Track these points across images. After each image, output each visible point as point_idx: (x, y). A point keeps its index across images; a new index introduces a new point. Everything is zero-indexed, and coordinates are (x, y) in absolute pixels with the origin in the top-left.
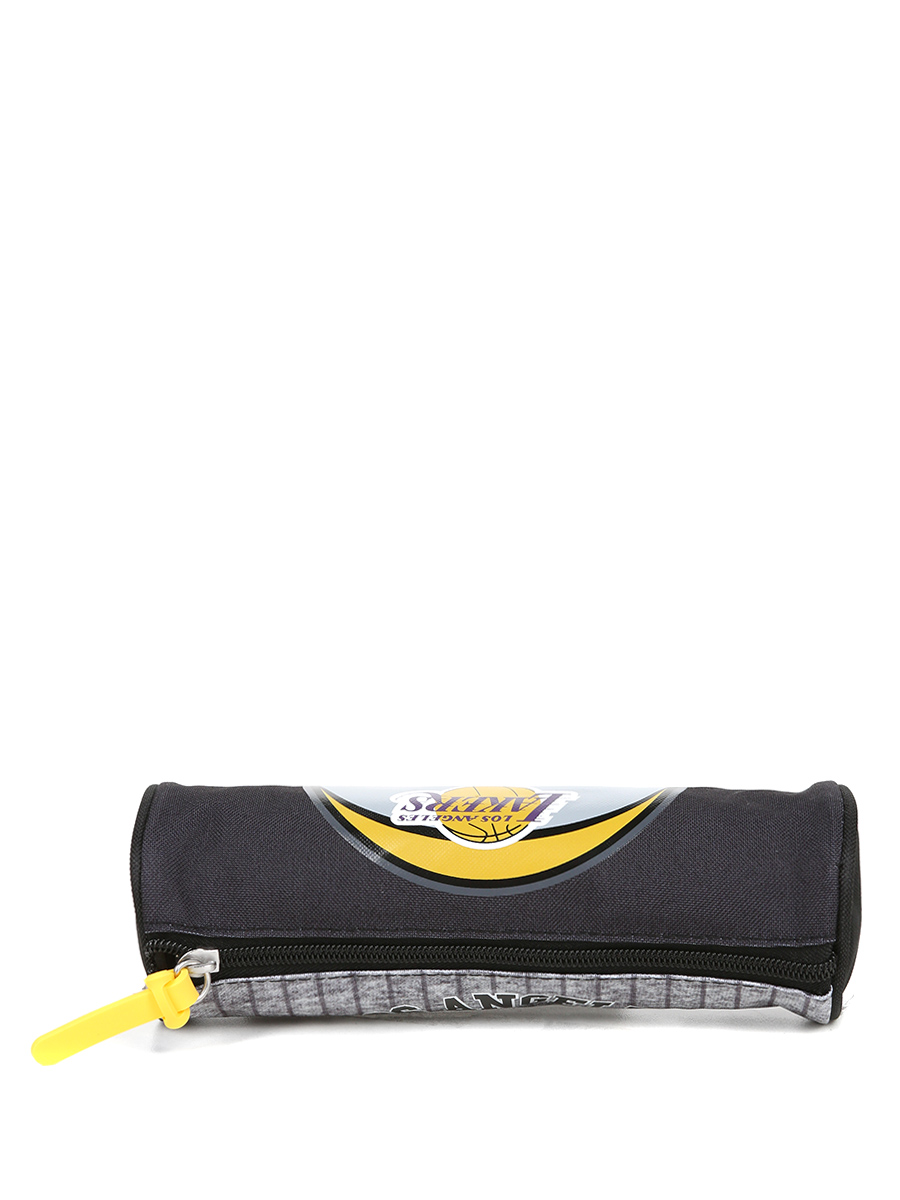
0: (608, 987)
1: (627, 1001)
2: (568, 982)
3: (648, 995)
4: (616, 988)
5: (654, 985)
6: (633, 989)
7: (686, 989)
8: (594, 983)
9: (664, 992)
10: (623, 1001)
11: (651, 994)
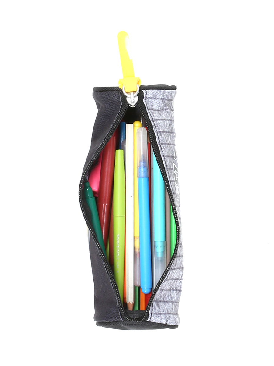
0: (169, 165)
1: (172, 159)
2: (171, 179)
3: (169, 151)
4: (169, 162)
5: (165, 149)
6: (167, 156)
7: (163, 138)
8: (169, 170)
9: (166, 145)
10: (172, 160)
11: (168, 150)
